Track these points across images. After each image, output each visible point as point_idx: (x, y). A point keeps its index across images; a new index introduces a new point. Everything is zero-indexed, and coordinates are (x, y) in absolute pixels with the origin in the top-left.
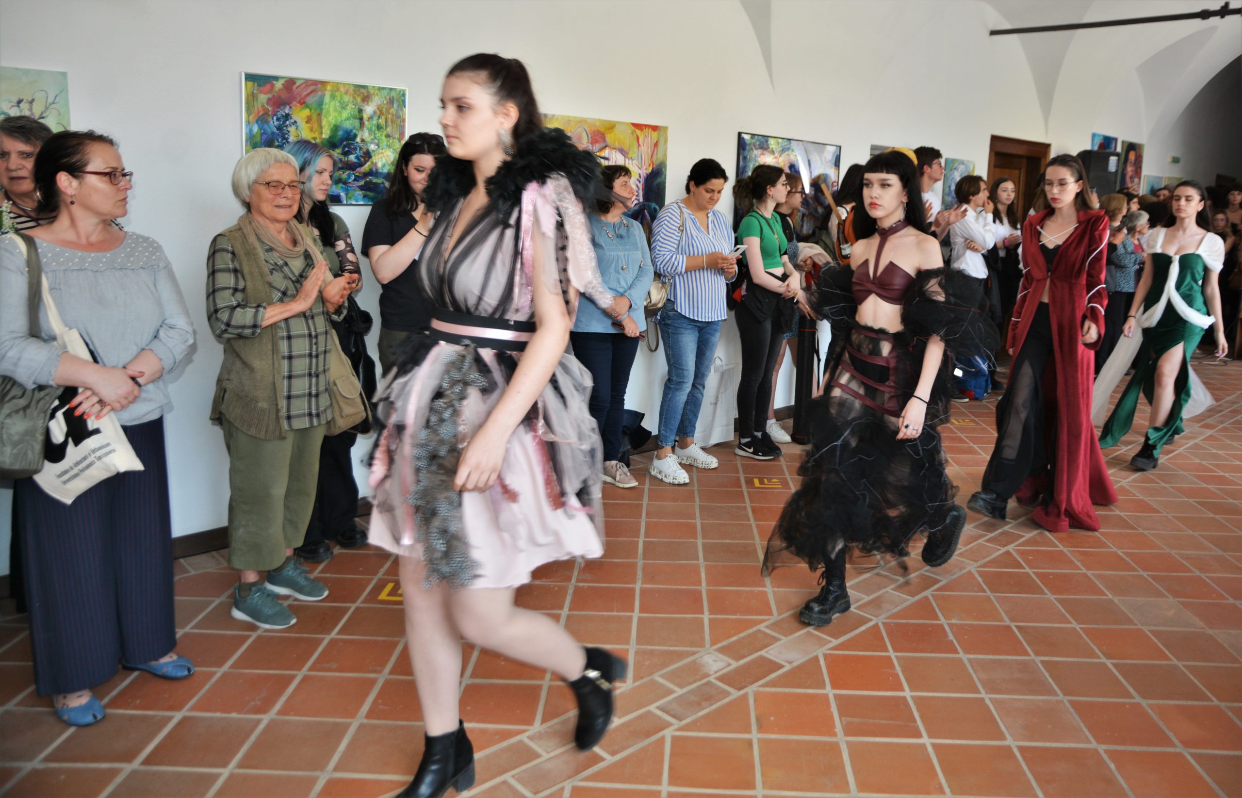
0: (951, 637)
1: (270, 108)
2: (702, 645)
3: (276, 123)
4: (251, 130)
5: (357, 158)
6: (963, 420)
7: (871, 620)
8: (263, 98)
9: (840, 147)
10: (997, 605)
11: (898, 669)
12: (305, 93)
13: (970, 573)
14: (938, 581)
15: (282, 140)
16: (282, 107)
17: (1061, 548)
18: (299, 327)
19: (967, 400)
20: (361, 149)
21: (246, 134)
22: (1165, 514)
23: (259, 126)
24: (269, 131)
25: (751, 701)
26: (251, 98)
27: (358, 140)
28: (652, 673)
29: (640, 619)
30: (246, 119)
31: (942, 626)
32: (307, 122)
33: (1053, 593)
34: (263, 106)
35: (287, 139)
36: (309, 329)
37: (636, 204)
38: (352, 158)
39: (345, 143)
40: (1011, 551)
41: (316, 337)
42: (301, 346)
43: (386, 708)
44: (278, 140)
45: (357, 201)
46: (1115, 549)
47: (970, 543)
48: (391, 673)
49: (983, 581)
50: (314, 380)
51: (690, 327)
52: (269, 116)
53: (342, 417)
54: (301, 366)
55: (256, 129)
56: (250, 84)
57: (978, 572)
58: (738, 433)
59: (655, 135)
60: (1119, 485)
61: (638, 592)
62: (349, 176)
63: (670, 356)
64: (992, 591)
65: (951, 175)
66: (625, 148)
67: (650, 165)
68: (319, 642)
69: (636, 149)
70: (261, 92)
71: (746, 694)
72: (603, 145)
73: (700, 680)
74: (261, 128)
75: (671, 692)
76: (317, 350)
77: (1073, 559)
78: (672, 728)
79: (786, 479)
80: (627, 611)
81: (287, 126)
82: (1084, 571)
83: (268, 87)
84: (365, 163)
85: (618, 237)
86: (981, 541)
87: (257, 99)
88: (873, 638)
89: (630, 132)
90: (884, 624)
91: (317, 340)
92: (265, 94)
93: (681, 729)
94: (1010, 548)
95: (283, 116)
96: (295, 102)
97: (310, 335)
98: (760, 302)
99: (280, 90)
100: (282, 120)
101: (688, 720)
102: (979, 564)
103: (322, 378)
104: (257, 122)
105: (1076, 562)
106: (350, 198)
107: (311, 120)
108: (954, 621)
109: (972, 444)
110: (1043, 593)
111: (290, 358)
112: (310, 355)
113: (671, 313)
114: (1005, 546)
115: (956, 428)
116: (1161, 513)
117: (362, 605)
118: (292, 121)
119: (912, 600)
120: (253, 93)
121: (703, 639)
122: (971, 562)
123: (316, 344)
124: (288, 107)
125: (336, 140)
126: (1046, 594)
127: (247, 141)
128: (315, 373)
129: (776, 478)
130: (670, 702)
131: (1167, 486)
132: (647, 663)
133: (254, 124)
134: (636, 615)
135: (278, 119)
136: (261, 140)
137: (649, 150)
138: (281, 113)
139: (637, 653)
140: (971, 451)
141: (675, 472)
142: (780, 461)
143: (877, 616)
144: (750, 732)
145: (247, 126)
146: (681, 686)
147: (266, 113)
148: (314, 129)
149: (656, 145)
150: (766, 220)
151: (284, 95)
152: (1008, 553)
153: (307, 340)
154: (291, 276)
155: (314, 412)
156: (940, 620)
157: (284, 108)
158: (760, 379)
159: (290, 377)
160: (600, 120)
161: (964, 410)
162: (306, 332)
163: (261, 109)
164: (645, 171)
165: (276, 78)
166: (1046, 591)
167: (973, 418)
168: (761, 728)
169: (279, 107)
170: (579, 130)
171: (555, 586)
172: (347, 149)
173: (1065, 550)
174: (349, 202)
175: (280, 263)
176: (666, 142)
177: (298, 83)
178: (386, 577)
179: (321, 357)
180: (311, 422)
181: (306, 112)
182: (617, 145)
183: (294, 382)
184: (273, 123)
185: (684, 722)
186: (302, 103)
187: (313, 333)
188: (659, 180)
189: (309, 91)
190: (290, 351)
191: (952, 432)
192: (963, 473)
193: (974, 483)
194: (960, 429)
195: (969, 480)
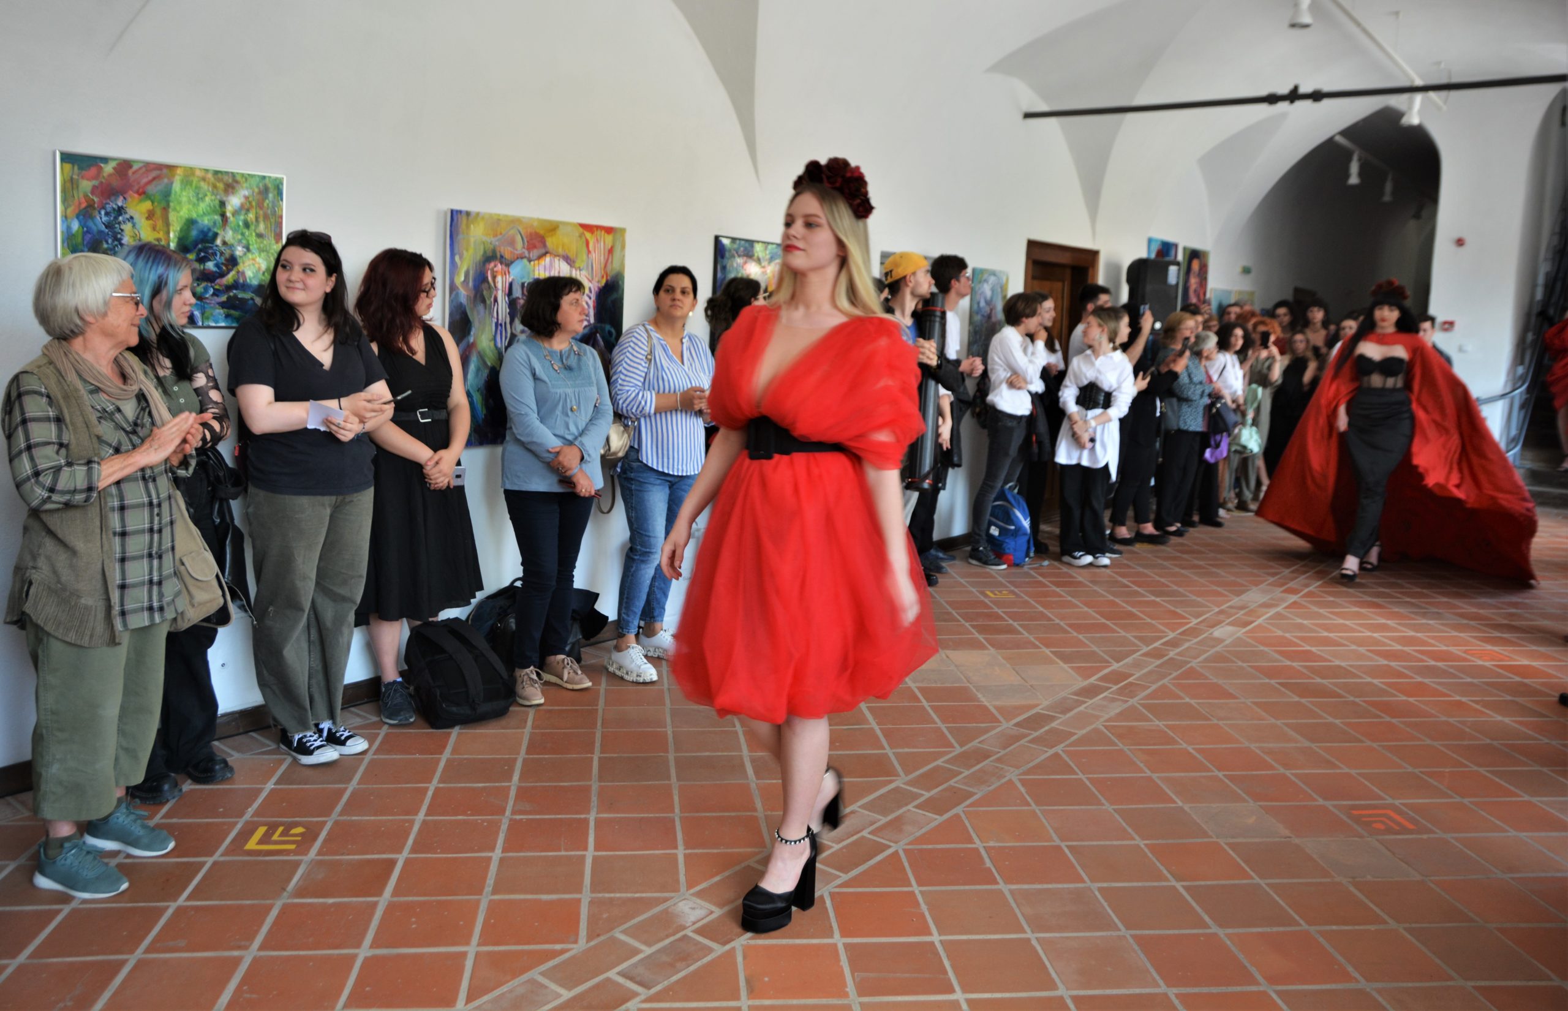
0: (988, 863)
1: (96, 199)
2: (677, 890)
3: (105, 219)
4: (69, 228)
5: (217, 265)
6: (1000, 592)
7: (889, 847)
8: (86, 185)
10: (1044, 821)
11: (924, 907)
12: (144, 180)
13: (1010, 782)
14: (972, 794)
15: (113, 241)
16: (113, 198)
17: (1121, 746)
18: (135, 494)
19: (1004, 567)
20: (222, 254)
21: (62, 232)
22: (1243, 700)
23: (80, 222)
24: (94, 229)
25: (740, 959)
26: (68, 185)
27: (219, 242)
28: (612, 929)
29: (595, 859)
30: (62, 212)
31: (976, 850)
32: (148, 218)
33: (1112, 804)
34: (86, 196)
35: (119, 240)
36: (149, 496)
37: (586, 327)
38: (210, 265)
39: (200, 246)
40: (1061, 753)
41: (159, 505)
42: (138, 520)
43: (254, 996)
44: (107, 243)
45: (216, 322)
46: (1184, 745)
47: (1011, 745)
48: (262, 948)
49: (1027, 792)
50: (155, 562)
51: (659, 482)
52: (95, 209)
53: (193, 606)
54: (137, 545)
55: (75, 226)
56: (68, 166)
57: (1020, 780)
59: (609, 239)
60: (1189, 666)
61: (592, 824)
62: (206, 290)
63: (633, 520)
64: (1038, 804)
66: (571, 255)
67: (603, 277)
68: (161, 911)
69: (585, 257)
70: (83, 178)
71: (733, 949)
72: (543, 251)
73: (674, 934)
74: (83, 225)
75: (636, 952)
76: (160, 523)
77: (1135, 759)
78: (638, 999)
80: (578, 849)
81: (119, 223)
82: (1148, 773)
83: (93, 171)
84: (228, 273)
85: (565, 368)
86: (1022, 742)
87: (78, 187)
88: (892, 871)
89: (577, 234)
90: (905, 851)
91: (160, 510)
92: (88, 179)
93: (648, 1000)
94: (1059, 749)
95: (114, 209)
96: (131, 192)
97: (151, 504)
99: (110, 175)
100: (113, 215)
101: (659, 988)
102: (1021, 771)
103: (168, 559)
104: (77, 218)
105: (1138, 763)
106: (208, 318)
107: (153, 215)
108: (992, 844)
109: (1011, 622)
110: (1099, 803)
111: (123, 534)
112: (151, 530)
113: (635, 465)
114: (1052, 747)
115: (993, 602)
116: (1236, 697)
117: (222, 859)
118: (128, 216)
119: (940, 819)
120: (72, 179)
121: (677, 881)
122: (1012, 769)
123: (158, 515)
124: (121, 198)
125: (188, 242)
126: (1103, 805)
127: (63, 242)
128: (156, 553)
130: (635, 965)
131: (1245, 665)
132: (605, 916)
133: (73, 219)
134: (590, 854)
135: (107, 214)
136: (83, 239)
137: (602, 258)
138: (111, 205)
139: (592, 903)
140: (1011, 630)
141: (640, 667)
143: (896, 842)
144: (738, 998)
145: (63, 222)
146: (649, 945)
147: (91, 205)
148: (158, 228)
149: (611, 251)
151: (116, 183)
152: (1056, 755)
153: (146, 511)
154: (125, 426)
155: (156, 604)
156: (975, 843)
157: (116, 200)
159: (123, 560)
160: (539, 220)
161: (1000, 579)
162: (146, 500)
163: (83, 200)
164: (596, 284)
165: (105, 160)
166: (1103, 801)
167: (1013, 588)
168: (752, 992)
169: (109, 197)
170: (512, 232)
171: (483, 821)
172: (202, 254)
173: (1125, 748)
174: (206, 324)
175: (111, 408)
176: (623, 247)
177: (135, 167)
178: (256, 819)
179: (167, 532)
180: (152, 618)
181: (147, 205)
182: (560, 251)
183: (129, 565)
184: (101, 219)
185: (653, 991)
186: (142, 193)
187: (155, 501)
188: (614, 296)
189: (150, 178)
190: (123, 526)
191: (987, 606)
192: (1000, 658)
193: (1014, 669)
194: (996, 603)
195: (1008, 665)
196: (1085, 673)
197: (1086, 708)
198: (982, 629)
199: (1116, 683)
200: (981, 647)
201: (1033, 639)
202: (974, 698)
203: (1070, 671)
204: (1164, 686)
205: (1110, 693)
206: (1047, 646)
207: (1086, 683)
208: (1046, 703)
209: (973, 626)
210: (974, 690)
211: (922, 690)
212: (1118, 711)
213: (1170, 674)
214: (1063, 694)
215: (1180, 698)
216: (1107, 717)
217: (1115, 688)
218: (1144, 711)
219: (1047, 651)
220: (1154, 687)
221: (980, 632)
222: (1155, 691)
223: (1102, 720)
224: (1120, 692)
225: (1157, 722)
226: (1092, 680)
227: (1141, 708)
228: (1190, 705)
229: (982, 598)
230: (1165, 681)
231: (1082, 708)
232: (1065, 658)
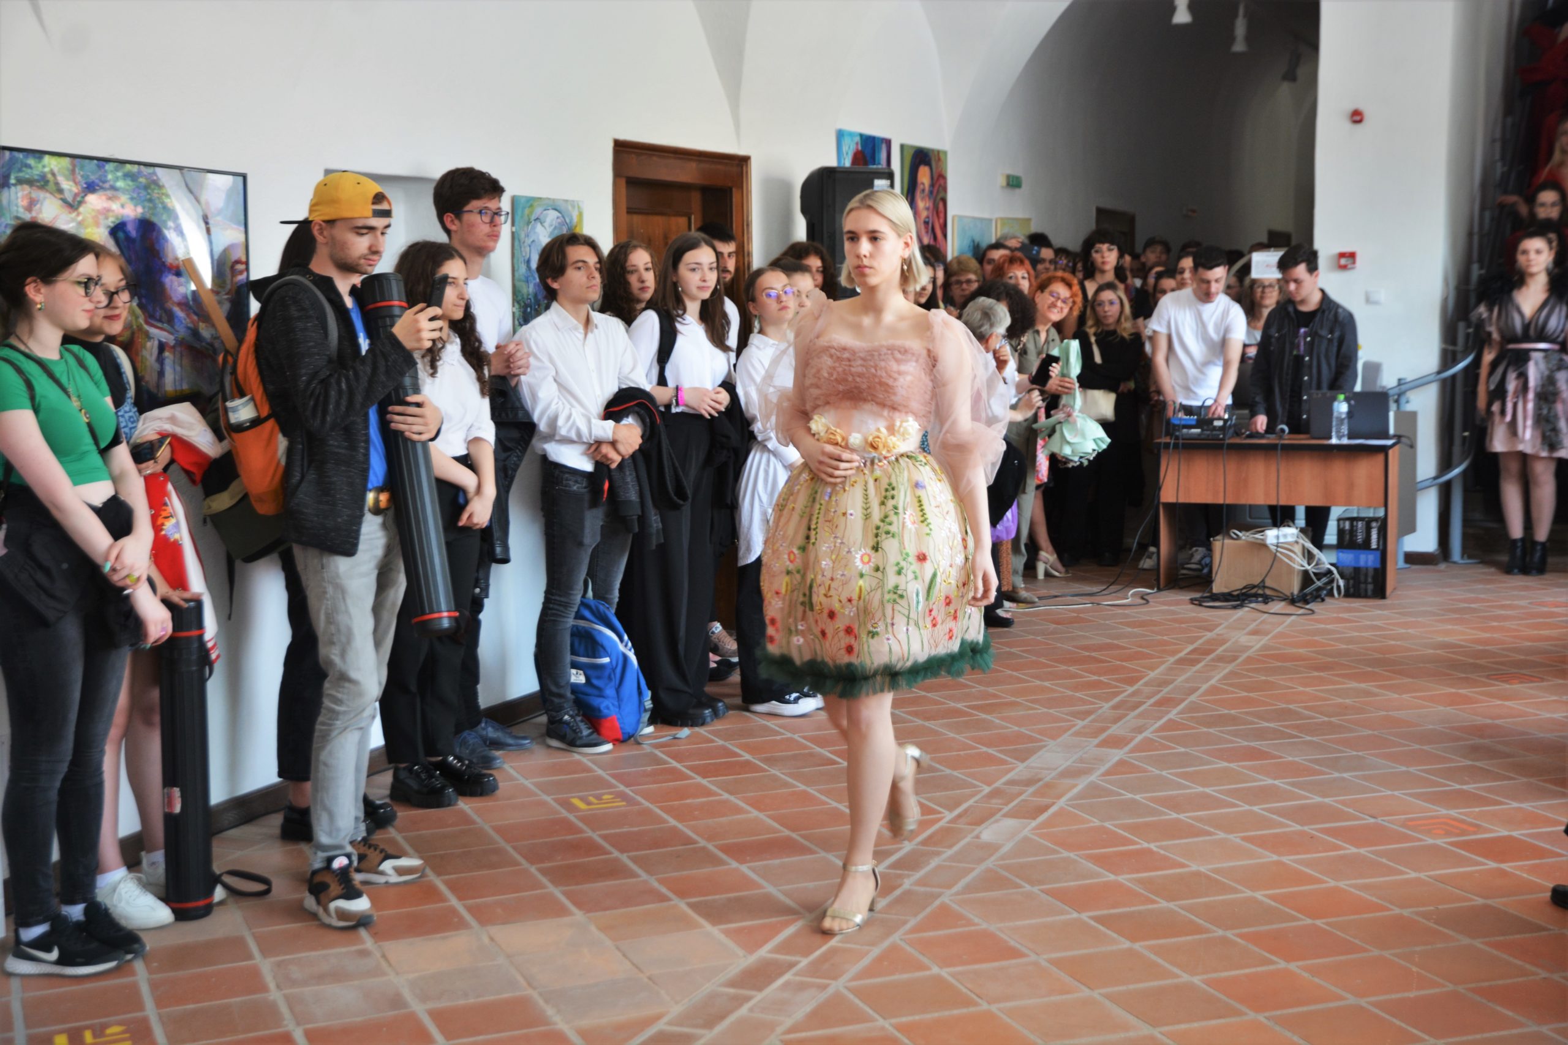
6: (599, 798)
9: (244, 177)
19: (608, 747)
22: (1033, 957)
58: (12, 917)
60: (937, 902)
65: (527, 236)
79: (145, 1021)
98: (47, 572)
109: (616, 854)
115: (583, 819)
116: (1021, 955)
129: (119, 1023)
131: (1035, 889)
140: (615, 871)
142: (133, 973)
150: (40, 363)
158: (64, 768)
161: (600, 772)
167: (622, 788)
191: (570, 827)
192: (593, 928)
193: (618, 949)
194: (591, 820)
195: (608, 943)
196: (750, 941)
197: (751, 1010)
198: (561, 876)
199: (806, 954)
200: (562, 911)
201: (656, 884)
202: (542, 1020)
203: (722, 937)
204: (894, 948)
205: (796, 974)
206: (682, 894)
207: (752, 959)
208: (676, 1010)
209: (543, 872)
210: (541, 1002)
211: (436, 1015)
212: (808, 1008)
213: (905, 923)
214: (708, 988)
215: (922, 967)
216: (789, 1022)
217: (804, 962)
218: (857, 1001)
219: (682, 905)
220: (876, 951)
221: (555, 882)
222: (879, 959)
223: (780, 1030)
224: (815, 969)
225: (881, 1022)
226: (764, 952)
227: (851, 996)
228: (938, 979)
229: (564, 813)
230: (896, 938)
231: (743, 1011)
232: (715, 914)
